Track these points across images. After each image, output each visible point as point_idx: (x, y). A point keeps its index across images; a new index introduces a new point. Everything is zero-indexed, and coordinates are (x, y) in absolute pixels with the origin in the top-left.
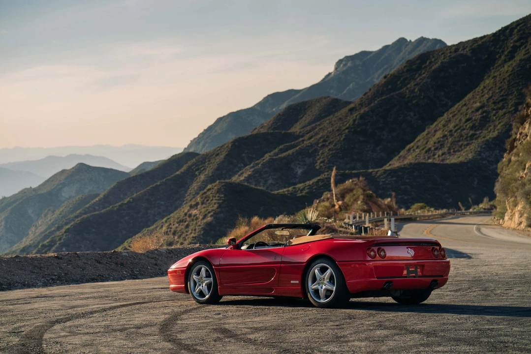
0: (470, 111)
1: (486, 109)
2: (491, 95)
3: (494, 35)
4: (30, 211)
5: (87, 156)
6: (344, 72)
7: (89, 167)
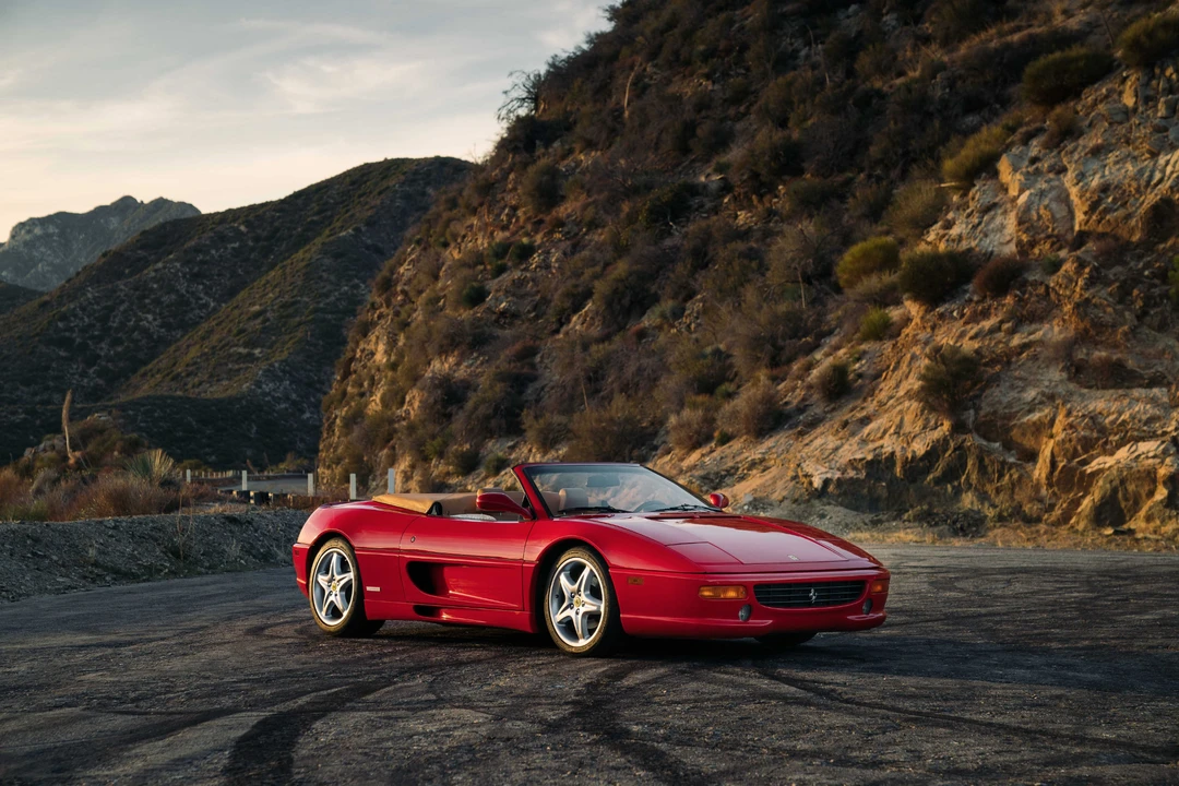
0: (245, 317)
2: (277, 294)
6: (26, 244)
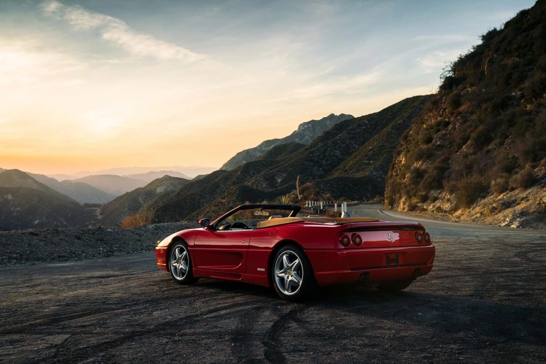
0: (367, 151)
1: (375, 150)
2: (377, 143)
3: (379, 112)
4: (140, 200)
5: (170, 172)
6: (303, 130)
7: (171, 177)
